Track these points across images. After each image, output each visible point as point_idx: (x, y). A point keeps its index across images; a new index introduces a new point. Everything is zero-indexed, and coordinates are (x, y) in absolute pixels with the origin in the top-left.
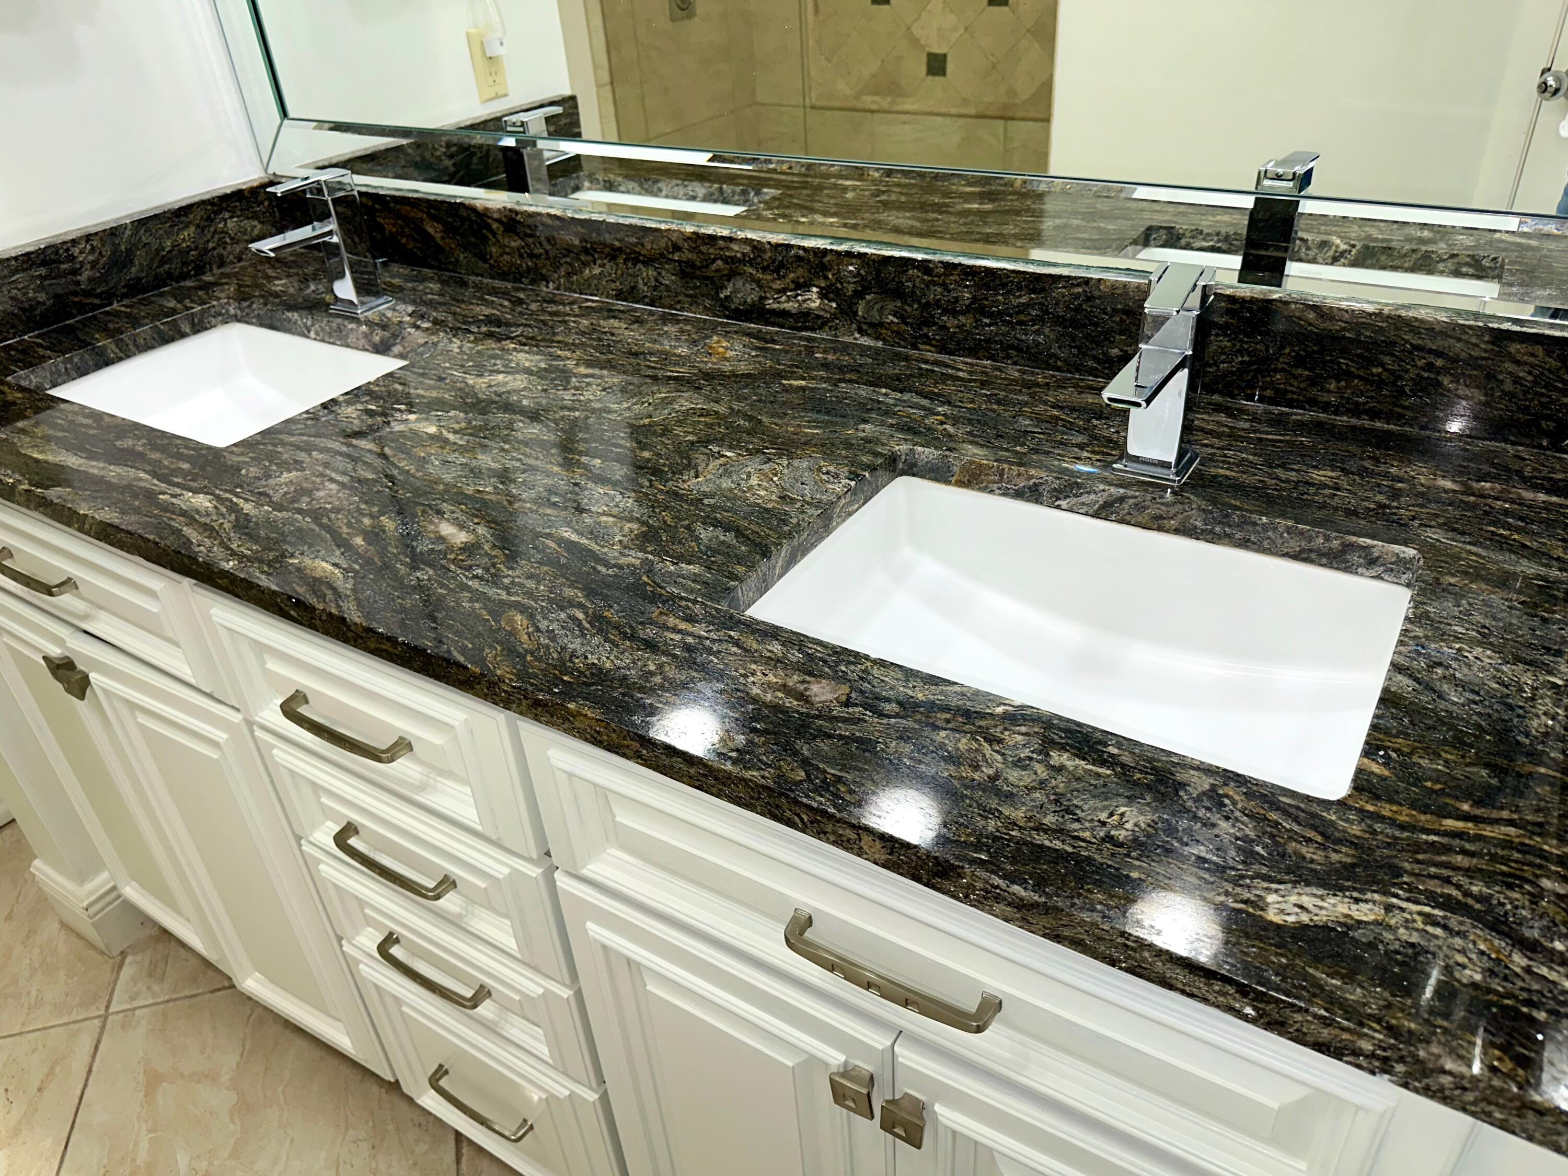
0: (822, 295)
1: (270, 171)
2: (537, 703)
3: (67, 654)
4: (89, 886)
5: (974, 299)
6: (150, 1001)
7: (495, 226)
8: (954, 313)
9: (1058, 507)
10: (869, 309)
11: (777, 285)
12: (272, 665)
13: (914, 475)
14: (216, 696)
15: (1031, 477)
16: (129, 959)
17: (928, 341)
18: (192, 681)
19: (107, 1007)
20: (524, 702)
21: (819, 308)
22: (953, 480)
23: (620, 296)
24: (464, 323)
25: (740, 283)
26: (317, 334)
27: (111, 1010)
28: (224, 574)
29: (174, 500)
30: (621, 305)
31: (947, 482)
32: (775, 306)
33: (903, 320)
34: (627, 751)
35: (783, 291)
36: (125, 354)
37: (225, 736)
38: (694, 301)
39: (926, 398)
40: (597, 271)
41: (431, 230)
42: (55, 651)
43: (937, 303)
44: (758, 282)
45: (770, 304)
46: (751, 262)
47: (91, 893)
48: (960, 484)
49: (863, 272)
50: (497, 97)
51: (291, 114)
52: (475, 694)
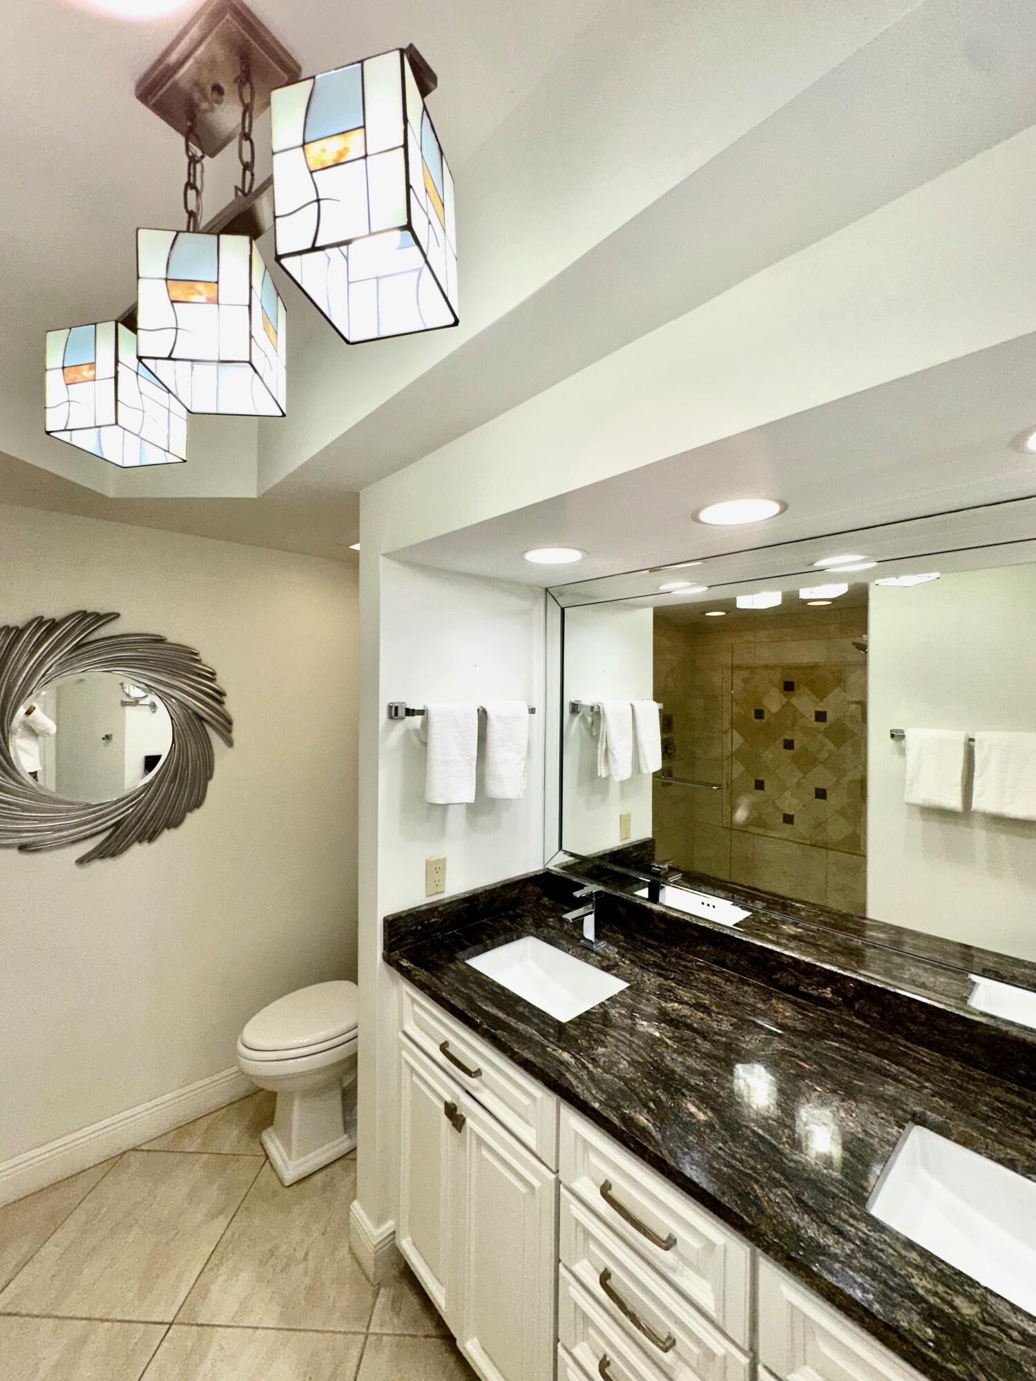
0: (833, 992)
1: (547, 867)
2: (789, 1258)
3: (456, 1103)
4: (380, 1231)
5: (927, 1019)
6: (391, 1332)
7: (655, 917)
8: (915, 1023)
9: (1029, 1178)
10: (862, 1007)
11: (807, 981)
12: (594, 1159)
13: (925, 1126)
14: (543, 1159)
15: (1008, 1154)
16: (382, 1290)
17: (899, 1032)
18: (534, 1148)
19: (368, 1329)
20: (780, 1254)
21: (830, 998)
22: (953, 1138)
23: (715, 962)
24: (646, 965)
25: (785, 975)
26: (573, 953)
27: (370, 1331)
28: (593, 1109)
29: (554, 1053)
30: (715, 967)
31: (950, 1139)
32: (805, 990)
33: (883, 1017)
34: (854, 1315)
35: (810, 985)
36: (493, 947)
37: (539, 1184)
38: (757, 977)
39: (915, 1073)
40: (704, 949)
41: (621, 910)
42: (449, 1099)
43: (904, 1015)
44: (795, 977)
45: (802, 988)
46: (793, 967)
47: (380, 1235)
48: (956, 1141)
49: (858, 988)
50: (626, 838)
51: (563, 848)
52: (745, 1235)
